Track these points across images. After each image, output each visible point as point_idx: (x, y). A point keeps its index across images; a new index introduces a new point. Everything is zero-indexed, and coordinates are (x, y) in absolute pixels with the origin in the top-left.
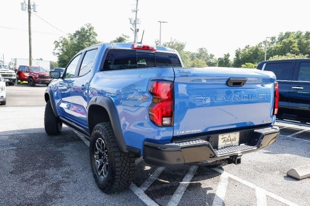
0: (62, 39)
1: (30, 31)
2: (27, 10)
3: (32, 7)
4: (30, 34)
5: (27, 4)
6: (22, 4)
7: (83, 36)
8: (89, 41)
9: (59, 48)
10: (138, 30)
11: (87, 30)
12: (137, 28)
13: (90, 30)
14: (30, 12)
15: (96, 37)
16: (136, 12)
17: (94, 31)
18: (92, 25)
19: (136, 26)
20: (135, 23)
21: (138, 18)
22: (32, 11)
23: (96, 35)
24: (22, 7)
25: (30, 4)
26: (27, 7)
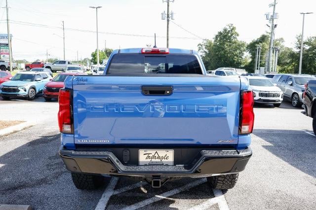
0: (205, 42)
1: (168, 37)
2: (166, 18)
3: (170, 16)
4: (168, 39)
5: (166, 13)
6: (162, 14)
7: (225, 36)
8: (230, 42)
9: (201, 50)
10: (276, 25)
11: (229, 31)
12: (275, 24)
13: (232, 31)
14: (168, 21)
15: (237, 37)
16: (274, 6)
17: (236, 31)
18: (234, 26)
19: (273, 22)
20: (272, 19)
21: (276, 12)
22: (170, 19)
23: (238, 35)
24: (162, 17)
25: (169, 13)
26: (166, 16)
